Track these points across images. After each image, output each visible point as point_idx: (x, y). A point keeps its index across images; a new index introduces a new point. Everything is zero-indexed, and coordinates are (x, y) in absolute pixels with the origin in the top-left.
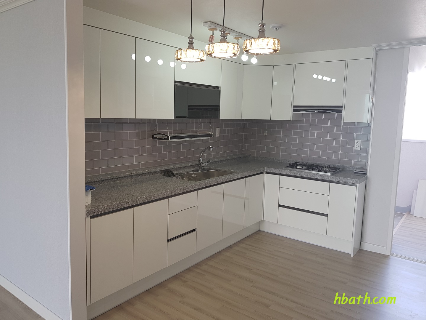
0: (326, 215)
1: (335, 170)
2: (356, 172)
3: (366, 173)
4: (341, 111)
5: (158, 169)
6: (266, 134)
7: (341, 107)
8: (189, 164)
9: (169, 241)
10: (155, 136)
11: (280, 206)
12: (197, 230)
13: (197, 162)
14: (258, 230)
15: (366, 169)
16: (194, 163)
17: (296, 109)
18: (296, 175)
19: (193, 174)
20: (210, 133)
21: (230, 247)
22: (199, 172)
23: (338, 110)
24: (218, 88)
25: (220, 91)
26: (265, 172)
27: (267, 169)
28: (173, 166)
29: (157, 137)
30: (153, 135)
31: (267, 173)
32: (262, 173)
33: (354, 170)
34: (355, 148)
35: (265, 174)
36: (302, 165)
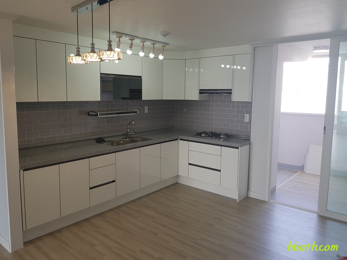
0: (220, 171)
1: (229, 137)
2: (244, 138)
3: (250, 139)
4: (231, 93)
5: (92, 138)
6: (185, 110)
7: (231, 90)
8: (119, 134)
9: (91, 188)
10: (89, 113)
11: (190, 164)
12: (116, 181)
13: (126, 132)
14: (176, 182)
15: (250, 136)
16: (123, 133)
17: (202, 92)
18: (199, 141)
19: (122, 141)
20: (136, 110)
21: (149, 194)
22: (127, 139)
23: (229, 92)
24: (140, 77)
25: (141, 80)
26: (179, 139)
27: (180, 137)
28: (104, 136)
29: (91, 114)
30: (88, 113)
31: (181, 139)
32: (177, 140)
33: (243, 137)
34: (245, 121)
35: (179, 140)
36: (206, 133)
